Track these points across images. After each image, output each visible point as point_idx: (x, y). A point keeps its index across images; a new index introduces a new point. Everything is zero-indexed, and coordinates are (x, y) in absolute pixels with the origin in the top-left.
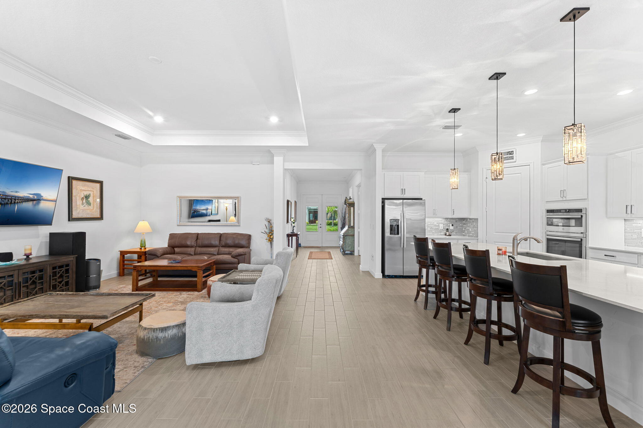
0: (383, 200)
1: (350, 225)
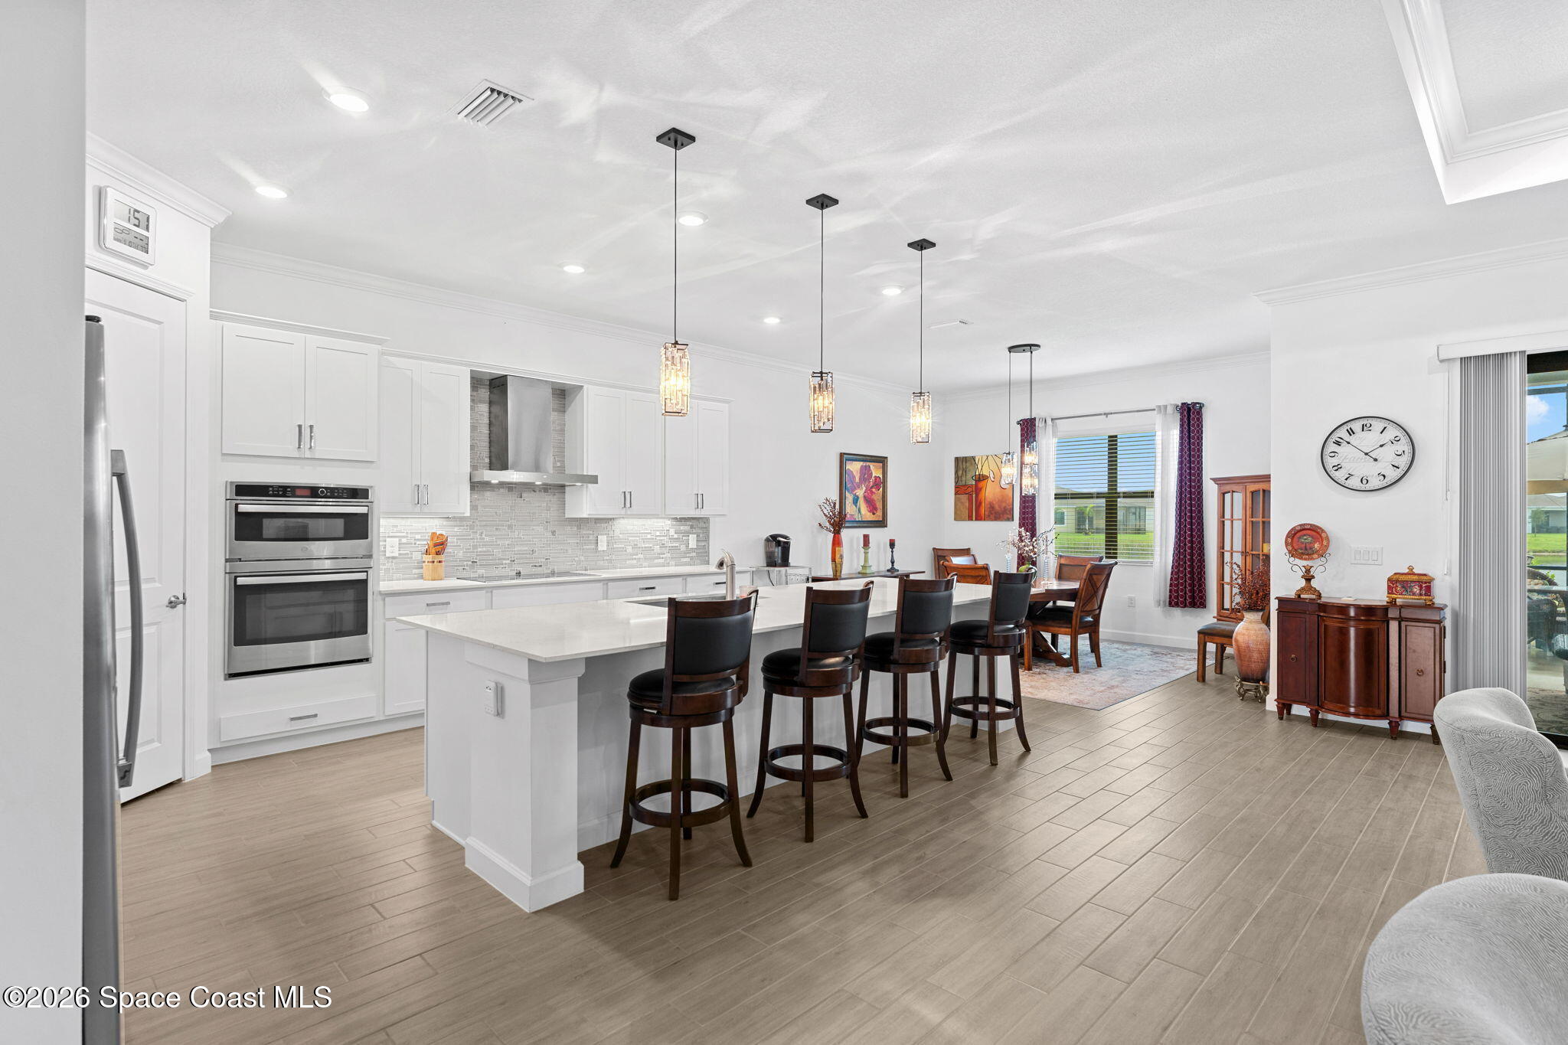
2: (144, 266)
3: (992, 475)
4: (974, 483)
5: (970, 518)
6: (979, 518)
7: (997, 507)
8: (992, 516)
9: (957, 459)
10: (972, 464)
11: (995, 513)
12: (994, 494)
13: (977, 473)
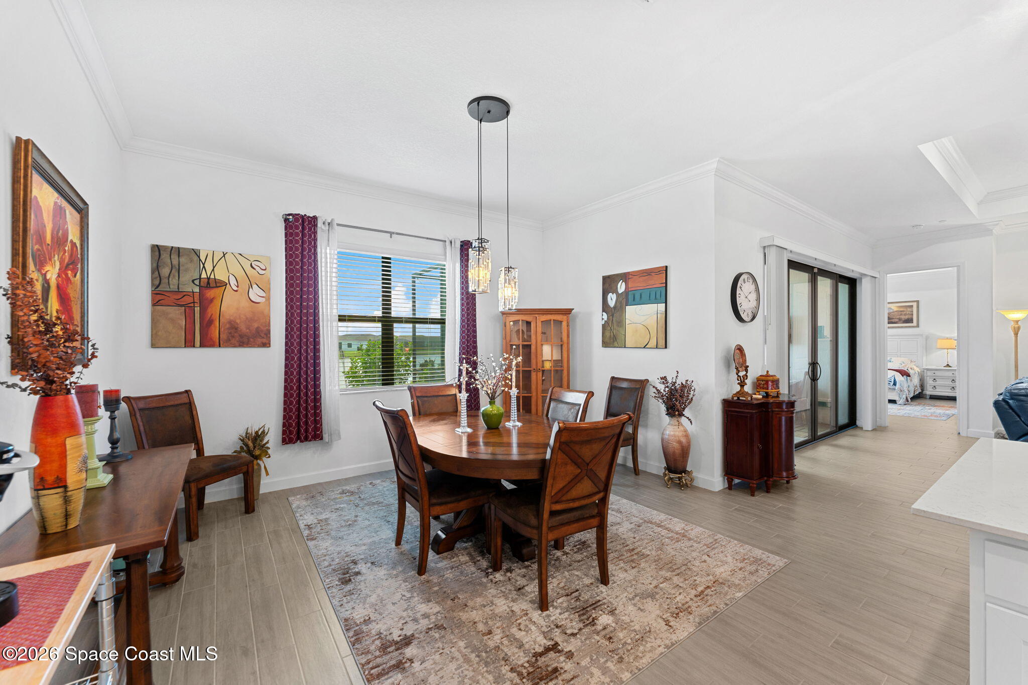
3: (233, 282)
4: (197, 290)
5: (189, 343)
6: (206, 343)
7: (243, 328)
8: (233, 341)
9: (157, 251)
10: (191, 261)
11: (240, 336)
12: (238, 309)
13: (204, 276)
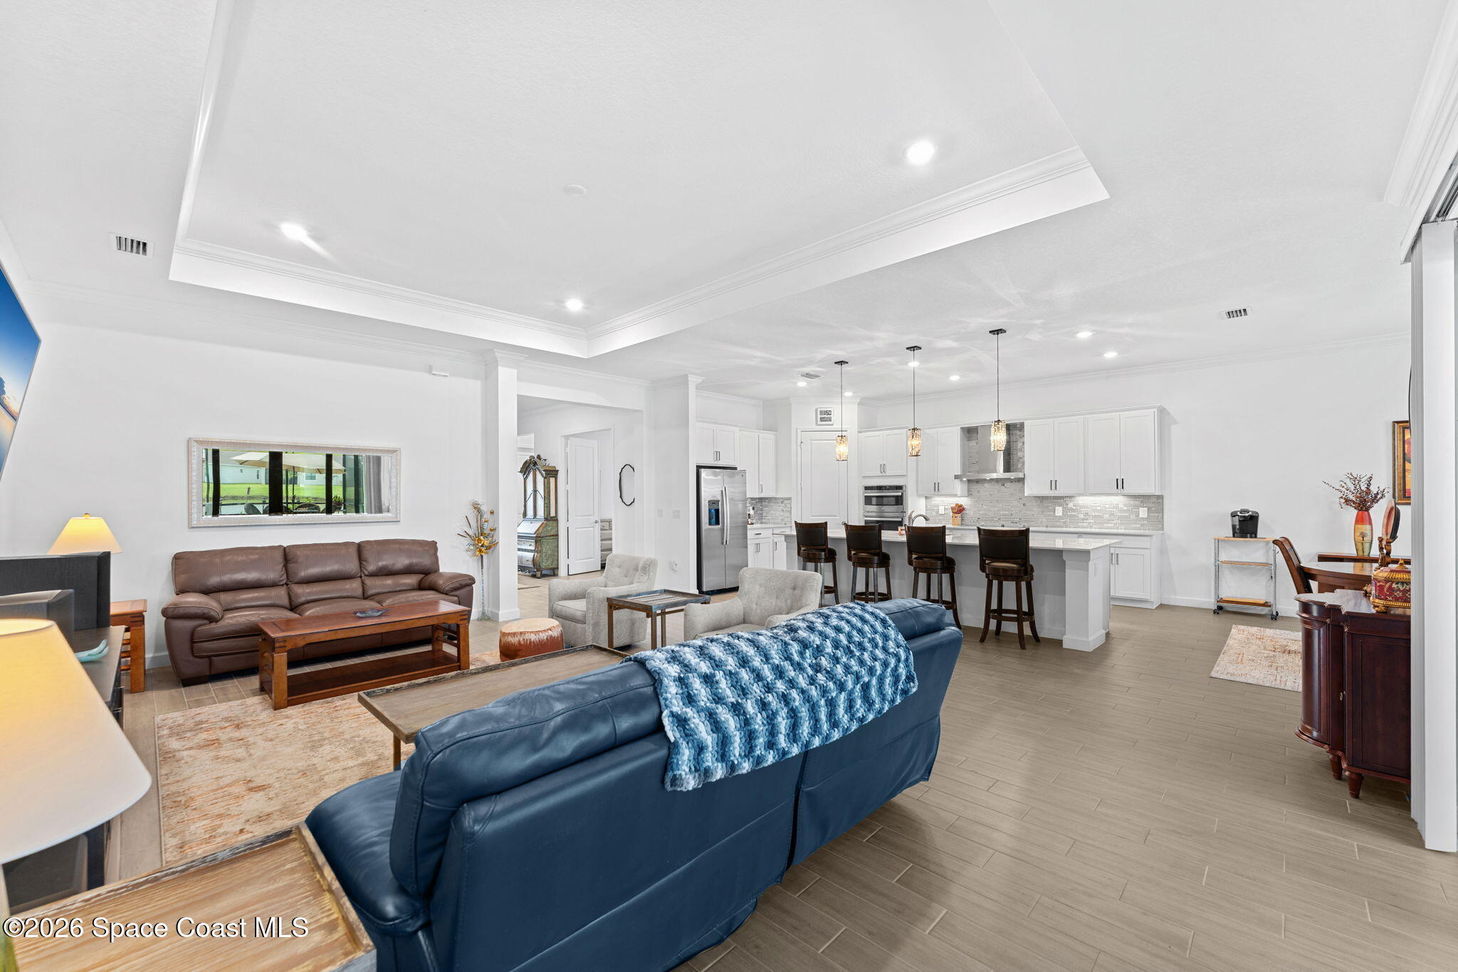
0: (699, 468)
1: (550, 514)
2: (832, 425)
